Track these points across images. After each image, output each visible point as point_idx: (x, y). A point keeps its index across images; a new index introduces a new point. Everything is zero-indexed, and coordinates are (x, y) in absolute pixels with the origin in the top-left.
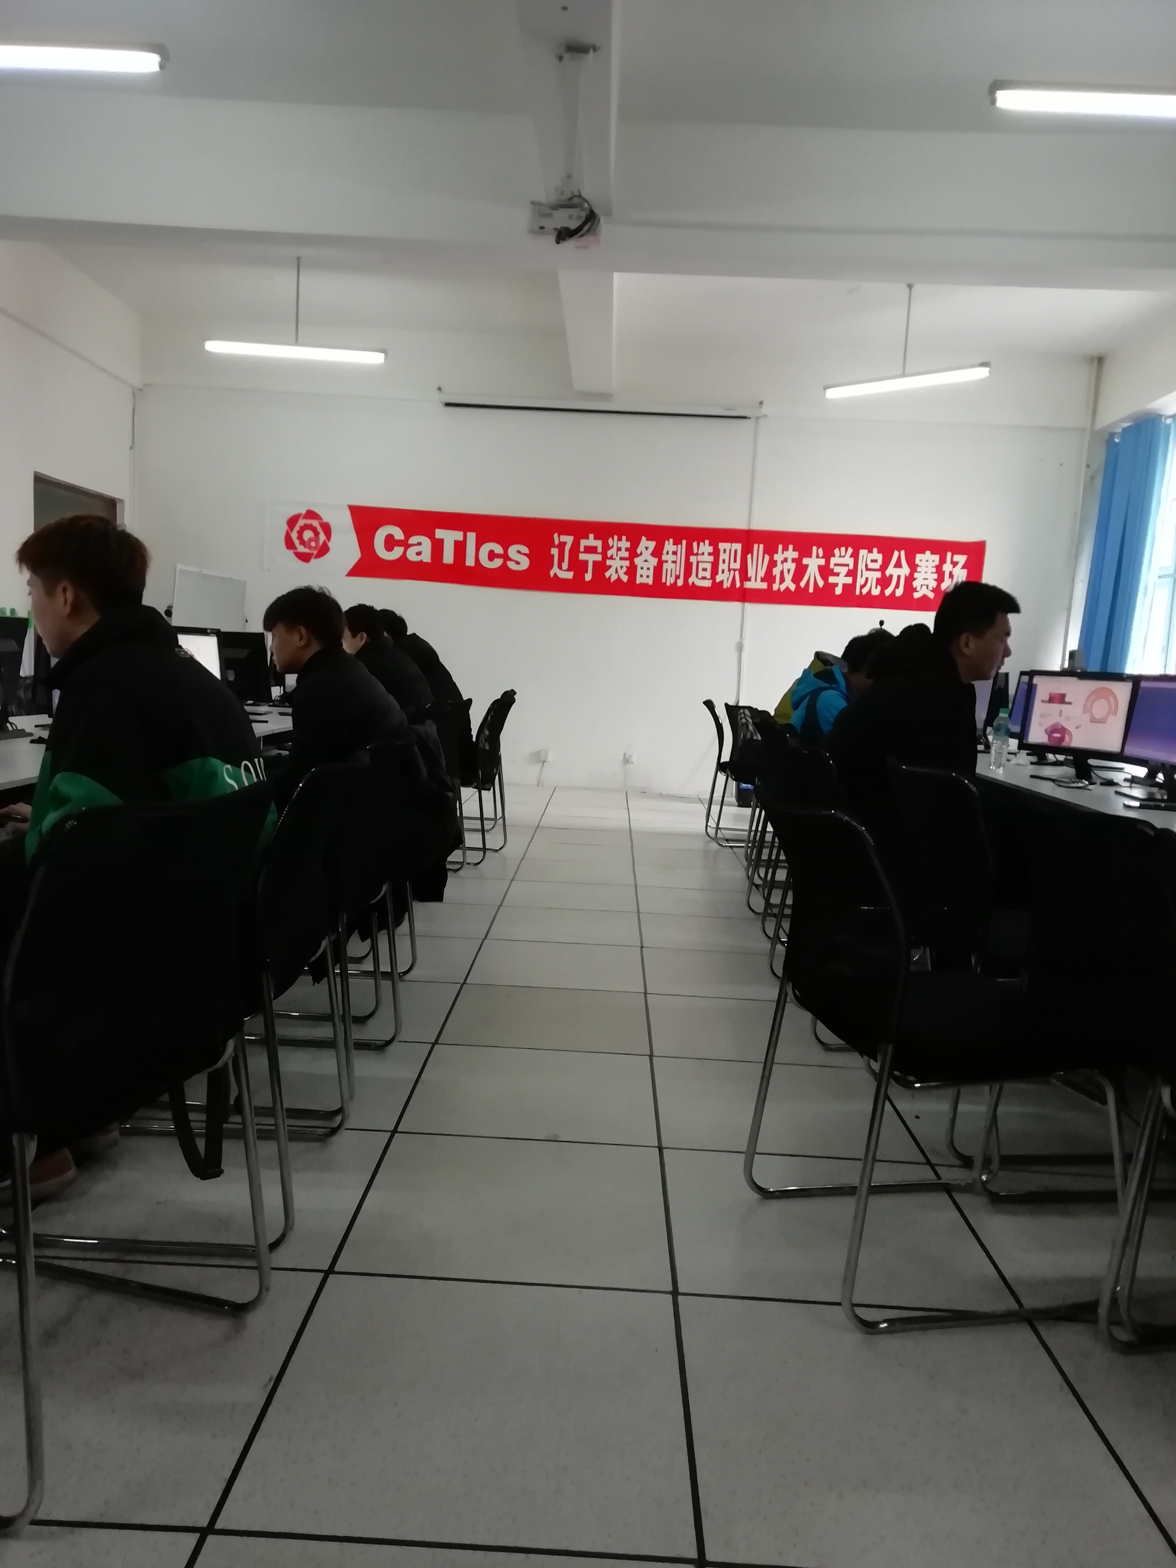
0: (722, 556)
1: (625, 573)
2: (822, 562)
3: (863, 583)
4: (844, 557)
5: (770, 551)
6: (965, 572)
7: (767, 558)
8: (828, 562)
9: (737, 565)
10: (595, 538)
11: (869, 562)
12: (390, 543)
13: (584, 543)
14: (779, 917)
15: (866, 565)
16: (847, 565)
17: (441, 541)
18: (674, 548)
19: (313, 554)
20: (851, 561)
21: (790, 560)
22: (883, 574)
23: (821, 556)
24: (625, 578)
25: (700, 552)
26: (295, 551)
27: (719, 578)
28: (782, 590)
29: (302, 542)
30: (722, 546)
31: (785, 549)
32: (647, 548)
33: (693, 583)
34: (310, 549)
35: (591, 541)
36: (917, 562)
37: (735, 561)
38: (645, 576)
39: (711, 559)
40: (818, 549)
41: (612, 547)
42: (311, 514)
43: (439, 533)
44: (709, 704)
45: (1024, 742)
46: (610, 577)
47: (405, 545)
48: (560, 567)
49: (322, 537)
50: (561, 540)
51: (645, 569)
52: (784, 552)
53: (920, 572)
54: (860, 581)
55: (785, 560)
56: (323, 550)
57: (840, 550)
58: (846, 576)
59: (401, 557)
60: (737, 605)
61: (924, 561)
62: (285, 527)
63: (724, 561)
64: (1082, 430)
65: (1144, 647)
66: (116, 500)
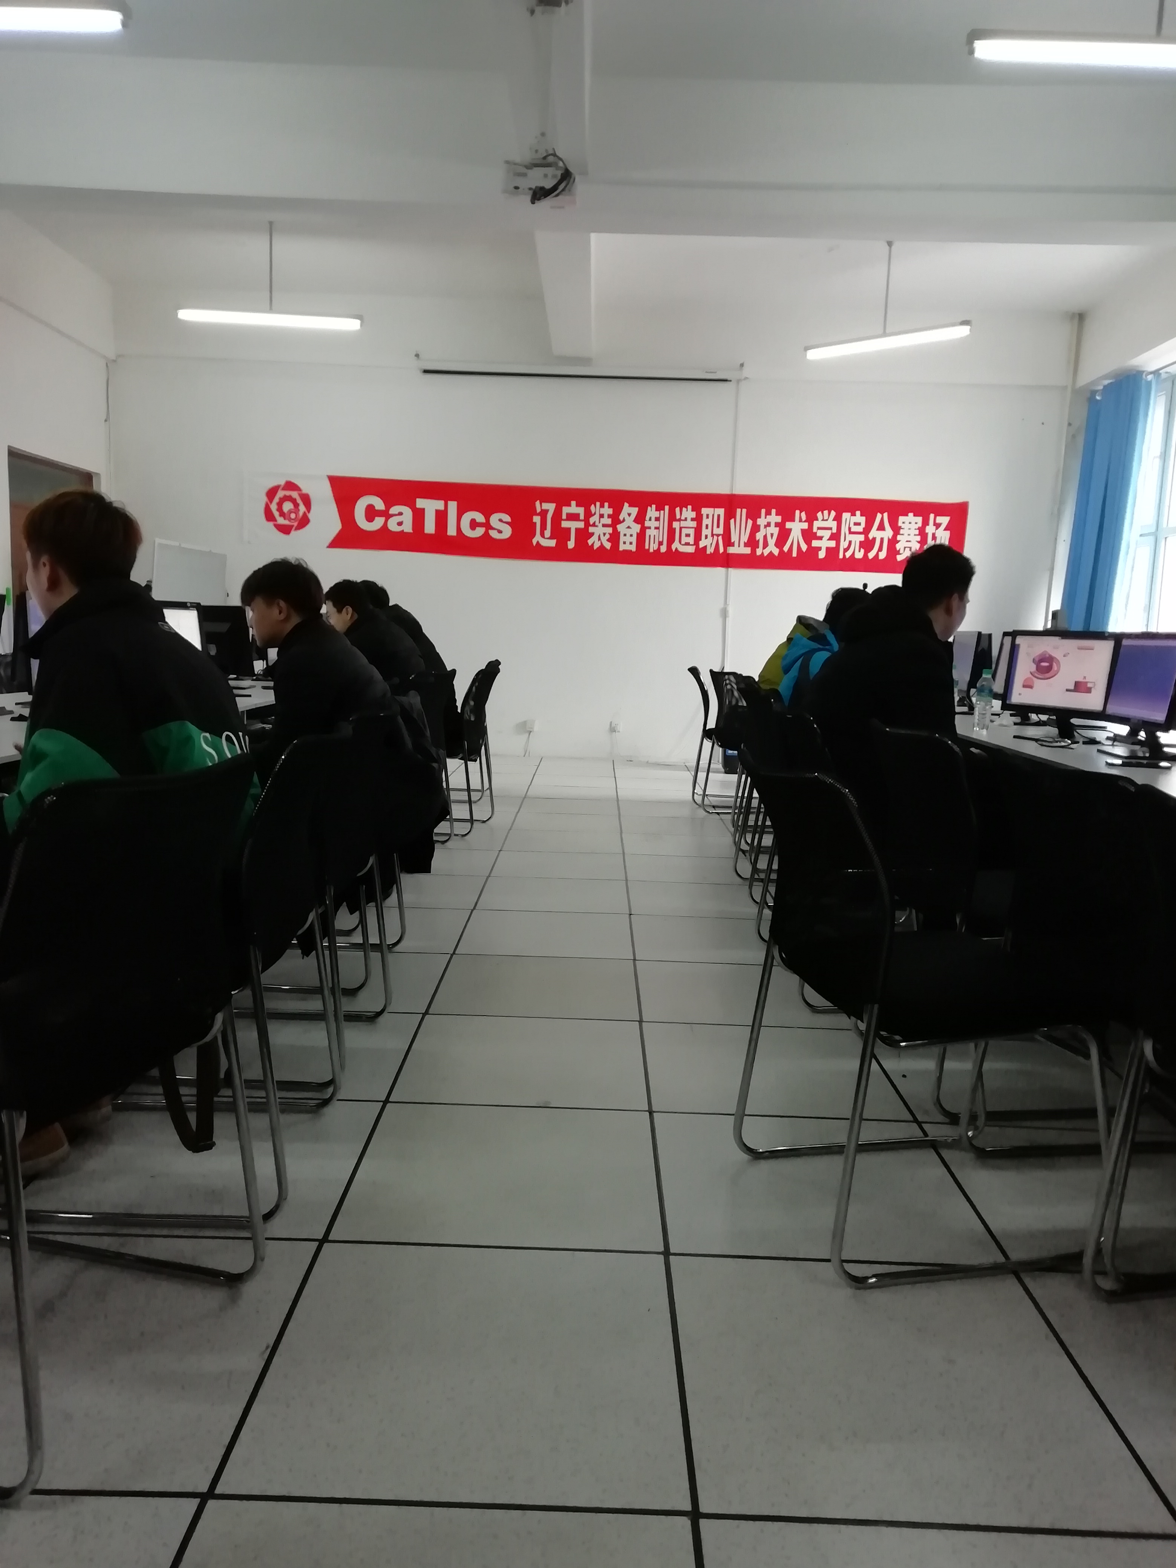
0: (705, 522)
1: (608, 540)
2: (805, 526)
3: (846, 547)
4: (827, 520)
5: (753, 515)
6: (948, 533)
7: (750, 522)
8: (811, 526)
9: (720, 531)
10: (577, 505)
11: (852, 525)
12: (371, 513)
13: (566, 510)
14: (766, 882)
15: (850, 529)
16: (831, 529)
17: (422, 511)
18: (657, 514)
19: (293, 526)
20: (834, 525)
21: (773, 525)
22: (867, 537)
23: (804, 520)
24: (608, 545)
25: (683, 518)
26: (275, 523)
27: (702, 544)
28: (765, 555)
29: (282, 514)
30: (705, 511)
31: (768, 513)
32: (629, 515)
33: (676, 549)
34: (289, 521)
35: (573, 508)
36: (900, 524)
37: (718, 526)
38: (628, 543)
39: (694, 524)
40: (801, 513)
41: (595, 514)
42: (290, 486)
43: (420, 503)
44: (694, 671)
45: (1008, 702)
46: (593, 545)
47: (386, 515)
48: (542, 535)
49: (302, 508)
50: (543, 508)
51: (628, 535)
52: (767, 516)
53: (903, 534)
54: (843, 545)
55: (769, 525)
56: (304, 522)
57: (822, 513)
58: (828, 540)
59: (382, 527)
60: (721, 571)
61: (907, 523)
62: (265, 499)
63: (707, 527)
64: (1066, 387)
65: (1126, 606)
66: (92, 474)
